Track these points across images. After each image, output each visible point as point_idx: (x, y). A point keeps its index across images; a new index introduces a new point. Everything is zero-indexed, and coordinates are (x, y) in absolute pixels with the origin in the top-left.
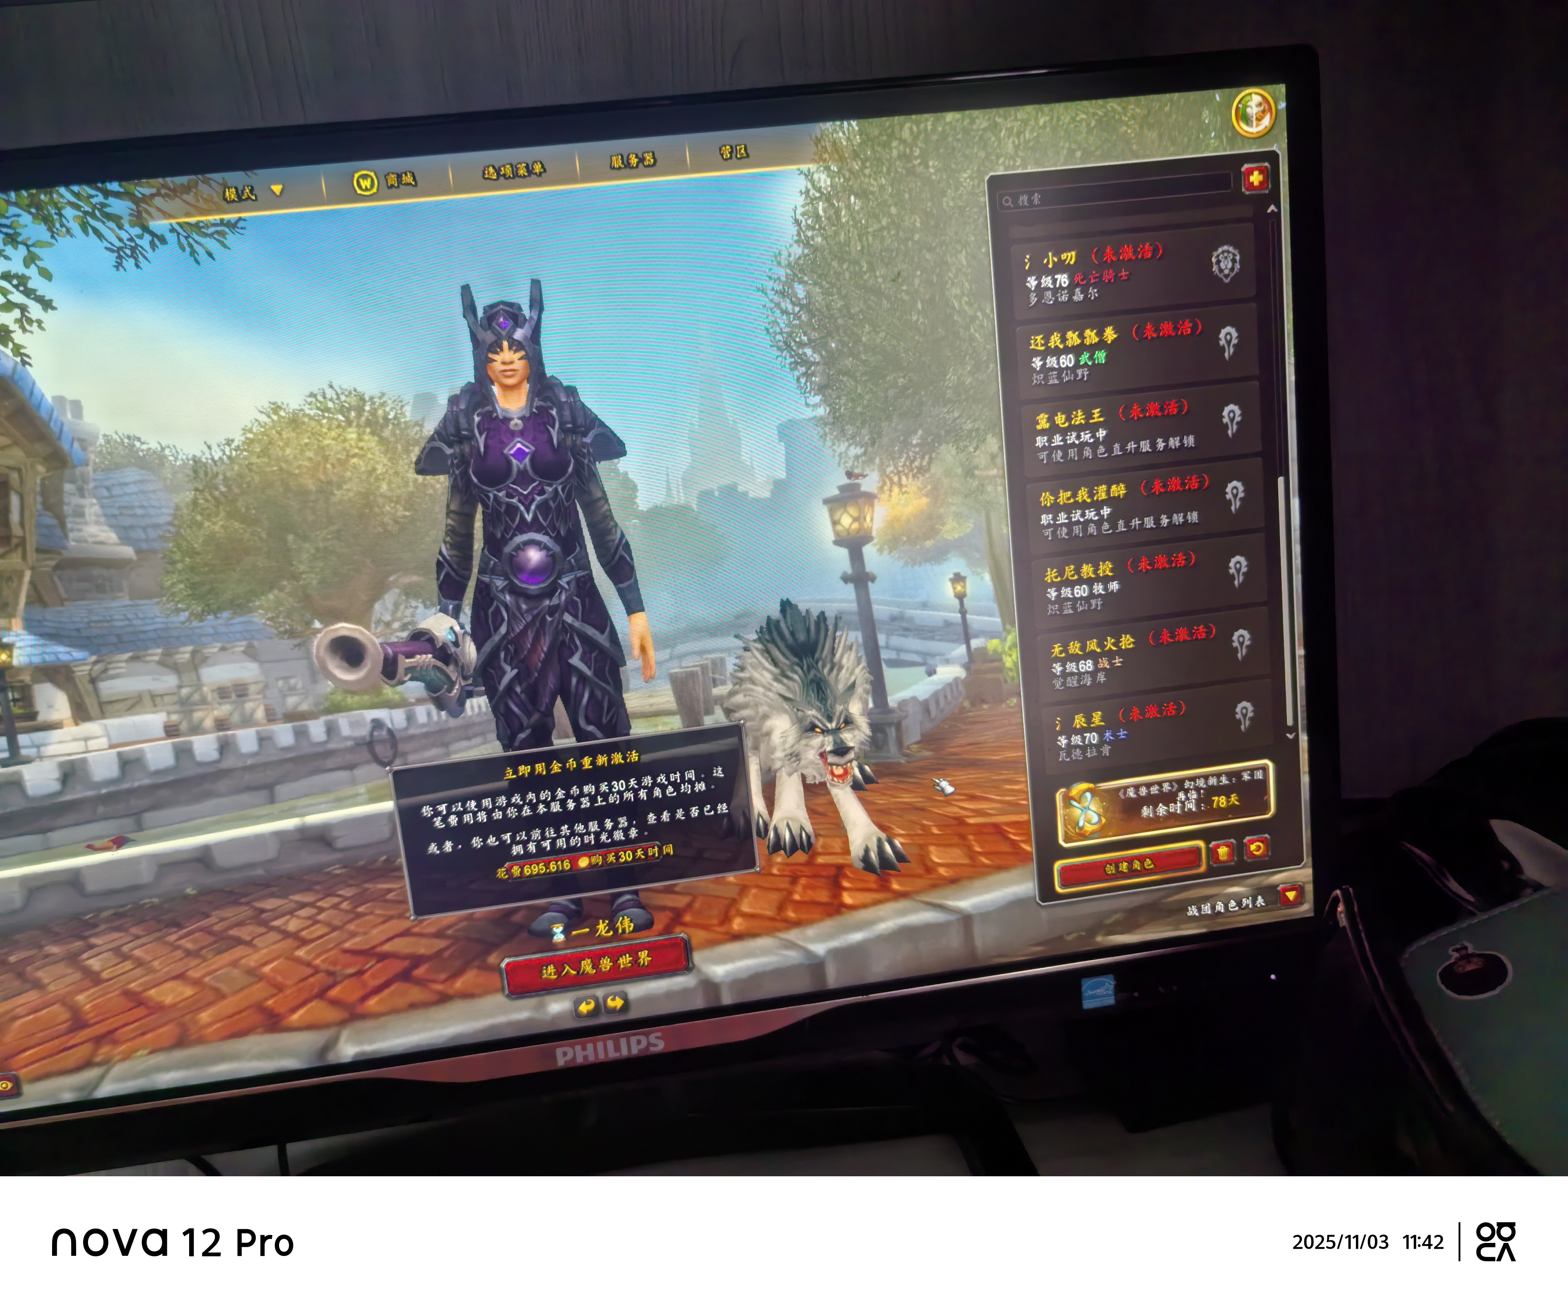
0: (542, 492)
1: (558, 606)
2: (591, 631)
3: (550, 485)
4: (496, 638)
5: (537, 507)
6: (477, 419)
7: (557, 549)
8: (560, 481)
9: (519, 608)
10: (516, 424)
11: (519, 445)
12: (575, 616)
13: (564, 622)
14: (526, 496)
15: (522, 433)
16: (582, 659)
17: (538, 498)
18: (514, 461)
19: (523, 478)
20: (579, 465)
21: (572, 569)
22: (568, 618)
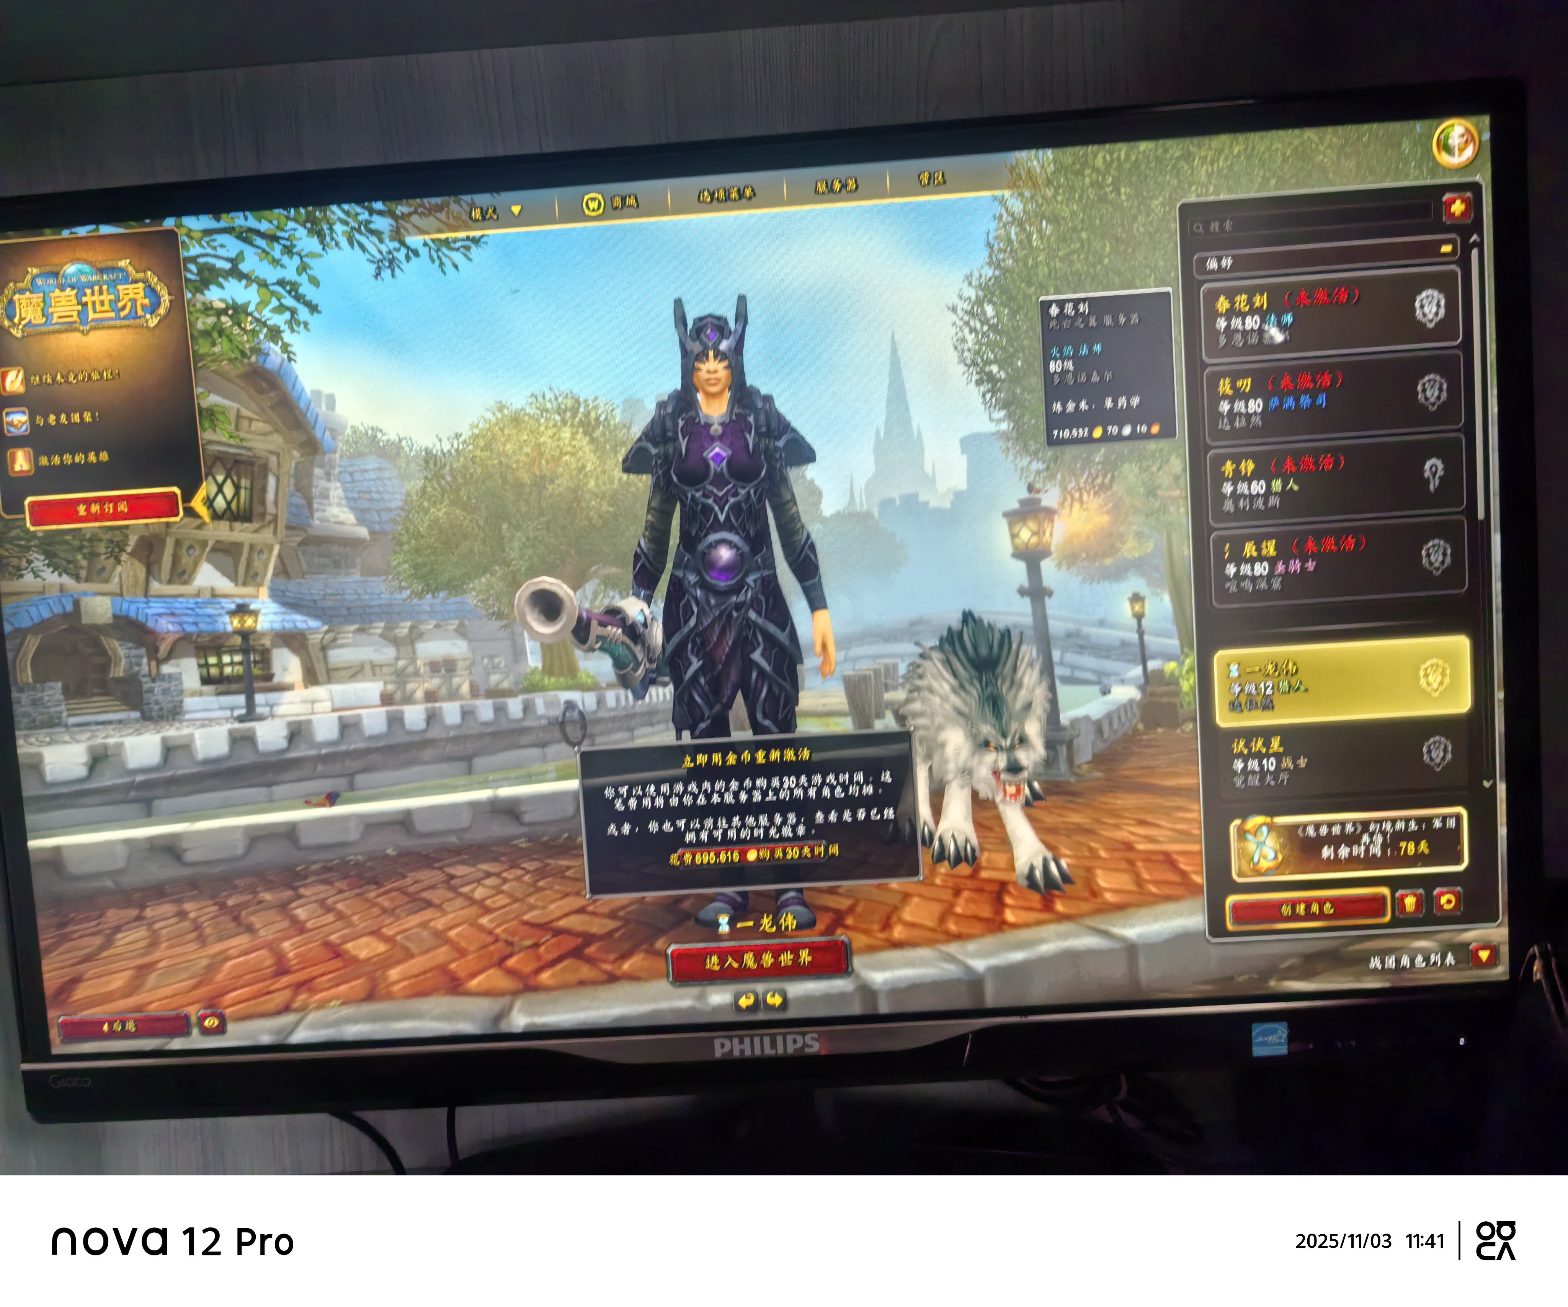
0: (736, 494)
1: (744, 603)
2: (772, 628)
3: (744, 488)
4: (686, 630)
5: (730, 508)
6: (681, 423)
7: (746, 549)
8: (752, 484)
9: (708, 602)
10: (716, 429)
11: (717, 450)
12: (759, 613)
13: (748, 619)
14: (721, 498)
15: (721, 438)
16: (763, 655)
17: (732, 500)
18: (712, 464)
19: (719, 480)
20: (771, 470)
21: (758, 568)
22: (752, 615)
